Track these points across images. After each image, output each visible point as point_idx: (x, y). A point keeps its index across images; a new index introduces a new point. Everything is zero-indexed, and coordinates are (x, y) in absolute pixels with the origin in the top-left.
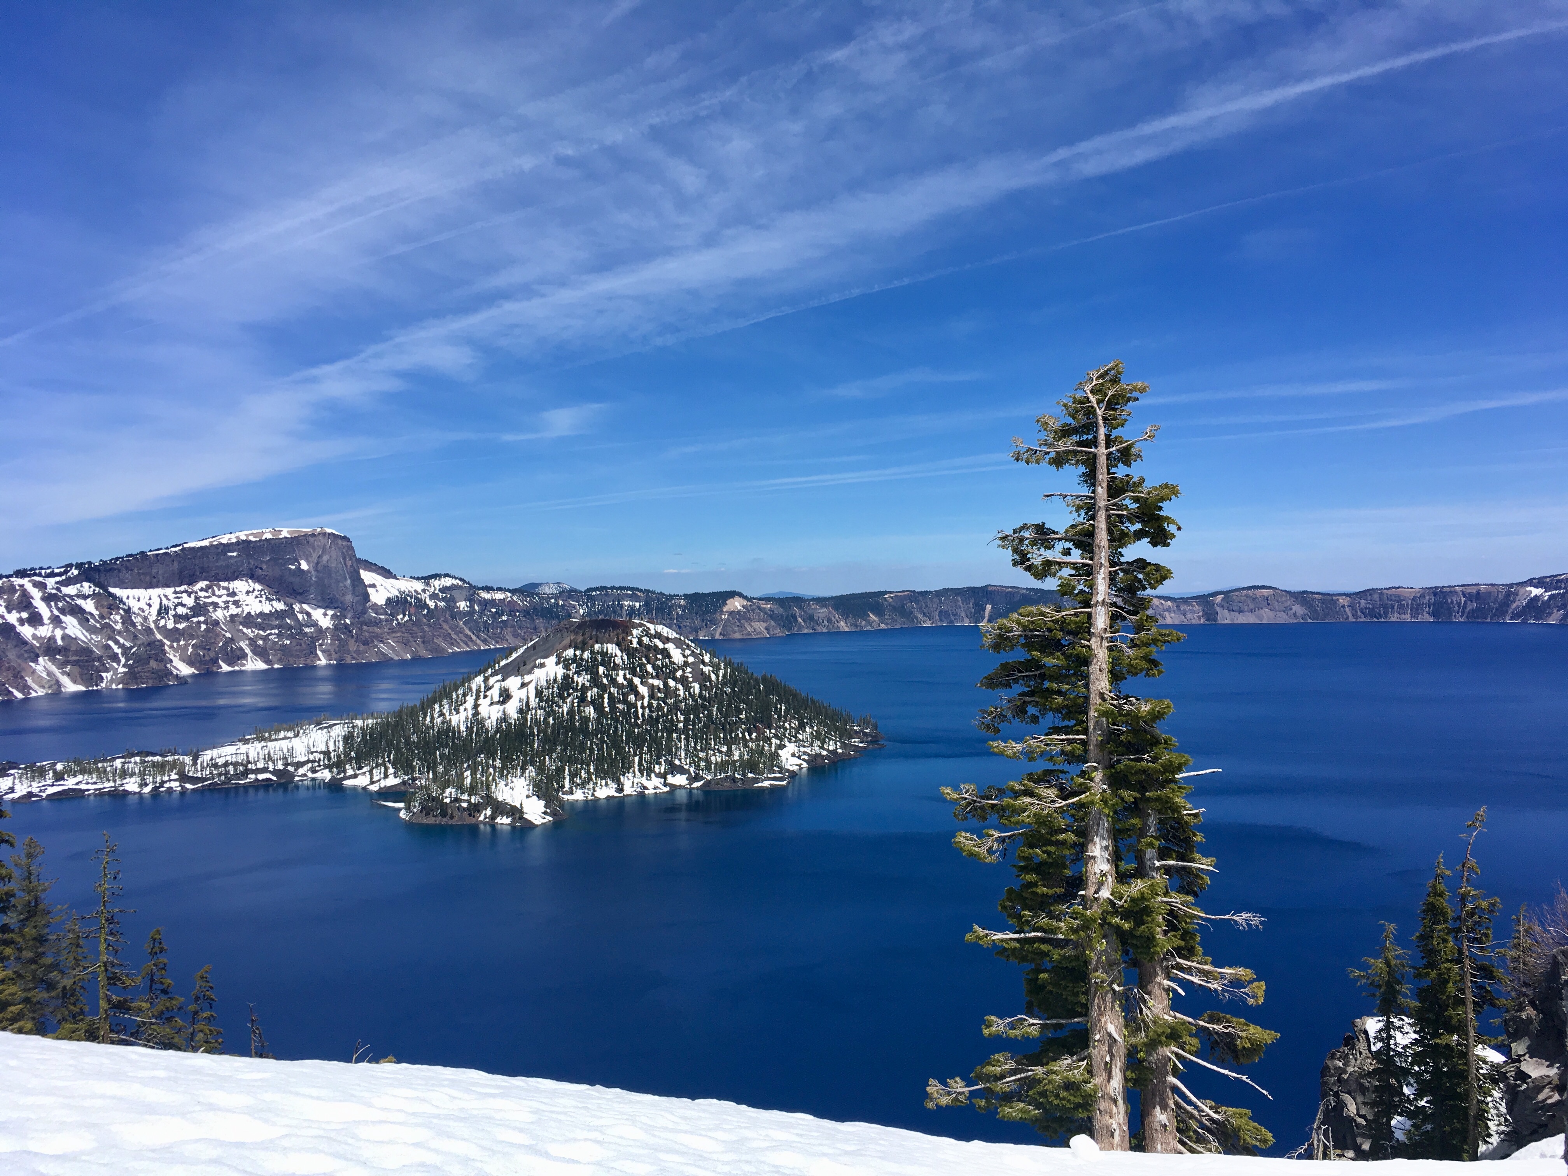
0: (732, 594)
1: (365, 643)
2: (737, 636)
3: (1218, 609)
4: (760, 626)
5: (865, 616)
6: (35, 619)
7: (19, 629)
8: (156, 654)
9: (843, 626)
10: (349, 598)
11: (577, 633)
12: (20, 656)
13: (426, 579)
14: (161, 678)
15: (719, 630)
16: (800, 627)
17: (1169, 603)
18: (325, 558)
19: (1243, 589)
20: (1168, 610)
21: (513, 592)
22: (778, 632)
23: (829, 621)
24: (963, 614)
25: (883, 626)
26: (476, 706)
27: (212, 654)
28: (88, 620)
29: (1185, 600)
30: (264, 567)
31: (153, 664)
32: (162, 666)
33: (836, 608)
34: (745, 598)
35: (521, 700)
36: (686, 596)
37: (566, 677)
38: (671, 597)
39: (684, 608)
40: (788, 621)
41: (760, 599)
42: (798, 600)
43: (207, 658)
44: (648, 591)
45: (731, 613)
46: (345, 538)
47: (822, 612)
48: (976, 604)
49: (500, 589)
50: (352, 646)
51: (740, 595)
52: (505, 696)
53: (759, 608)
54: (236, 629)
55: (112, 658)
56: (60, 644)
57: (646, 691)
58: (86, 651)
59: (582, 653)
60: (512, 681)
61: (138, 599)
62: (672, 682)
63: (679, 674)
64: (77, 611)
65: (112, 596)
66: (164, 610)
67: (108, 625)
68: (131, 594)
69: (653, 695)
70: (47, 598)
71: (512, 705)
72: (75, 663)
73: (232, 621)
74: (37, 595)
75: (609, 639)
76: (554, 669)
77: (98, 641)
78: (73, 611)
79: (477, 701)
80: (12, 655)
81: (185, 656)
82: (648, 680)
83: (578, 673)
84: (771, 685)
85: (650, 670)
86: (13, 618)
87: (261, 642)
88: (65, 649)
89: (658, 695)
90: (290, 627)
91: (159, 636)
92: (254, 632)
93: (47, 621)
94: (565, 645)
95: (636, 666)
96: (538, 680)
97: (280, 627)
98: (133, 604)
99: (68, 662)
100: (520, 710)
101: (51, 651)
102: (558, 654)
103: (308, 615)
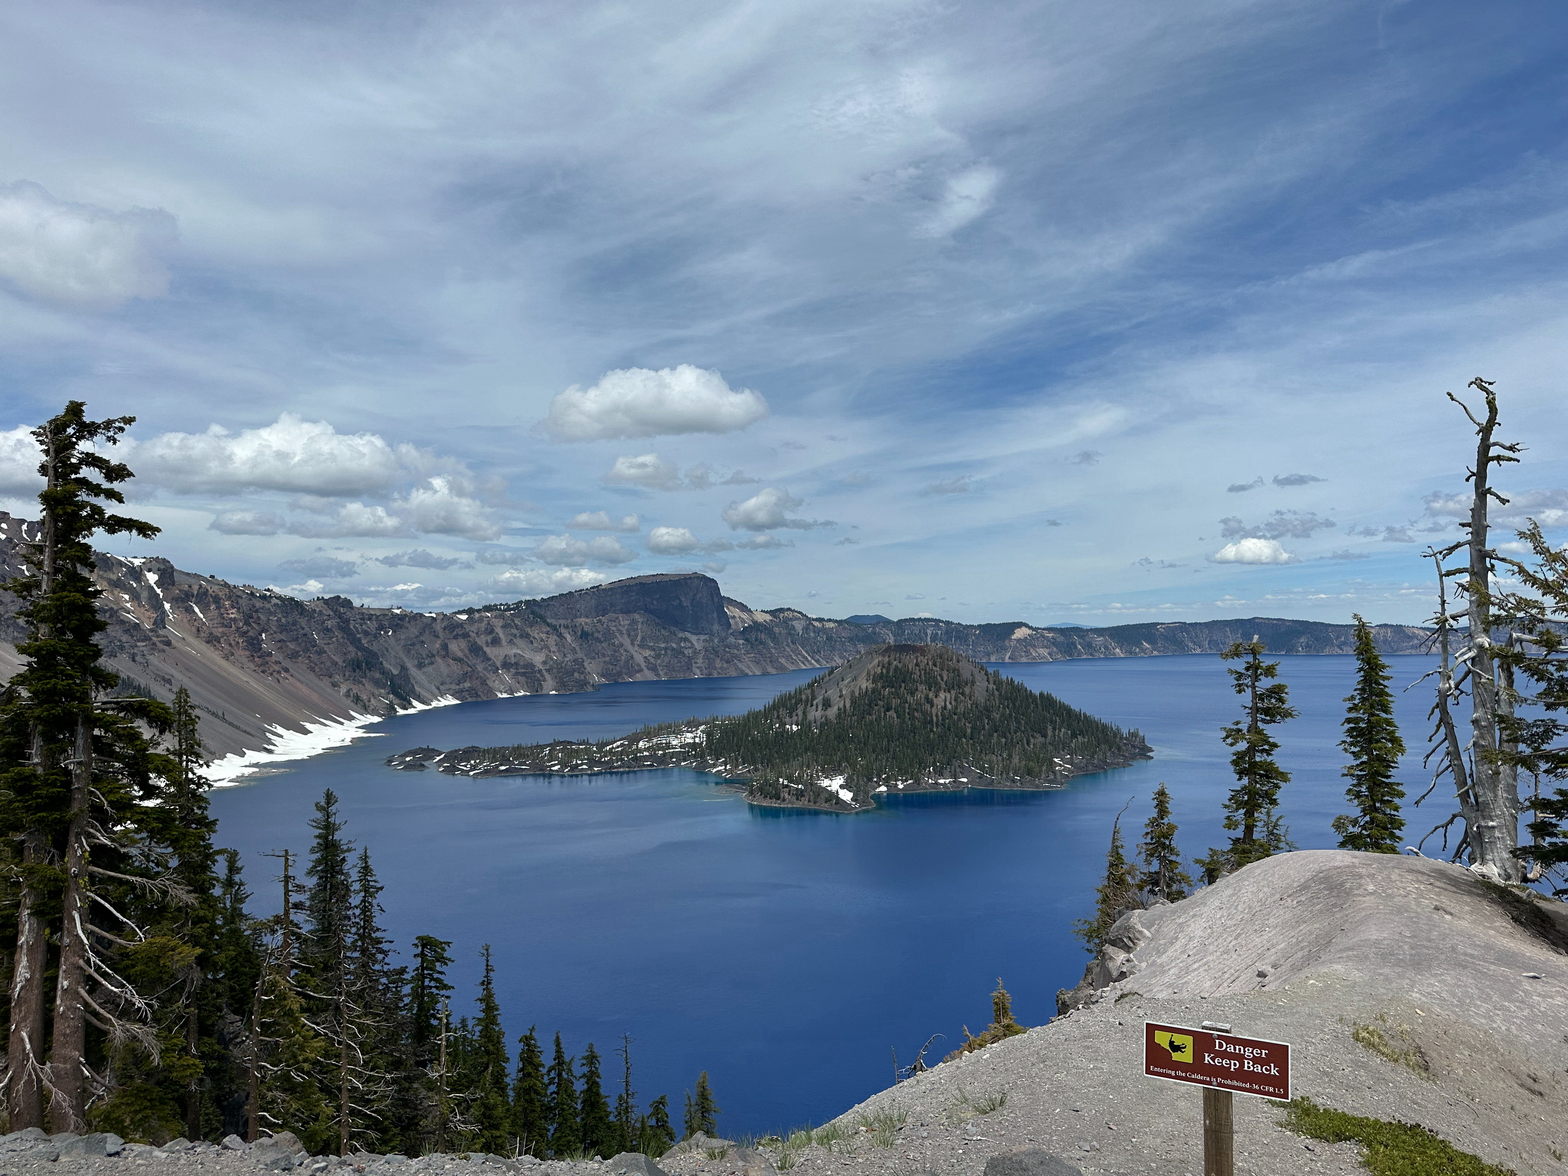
0: (1020, 625)
1: (727, 662)
2: (1024, 660)
4: (1044, 652)
5: (1139, 645)
6: (496, 642)
7: (485, 649)
8: (579, 669)
9: (1118, 652)
10: (716, 627)
11: (884, 656)
12: (485, 669)
13: (774, 613)
14: (582, 686)
15: (1008, 655)
16: (1079, 653)
18: (699, 595)
21: (840, 623)
22: (1059, 656)
23: (1106, 647)
25: (1155, 653)
26: (805, 713)
27: (618, 668)
28: (532, 643)
30: (655, 603)
31: (576, 675)
32: (582, 677)
33: (1112, 638)
34: (1031, 628)
35: (839, 709)
36: (979, 626)
37: (874, 690)
38: (967, 627)
39: (978, 637)
40: (1069, 648)
41: (1044, 629)
42: (1078, 631)
43: (614, 671)
45: (1019, 641)
46: (712, 580)
48: (1244, 635)
49: (829, 620)
50: (718, 662)
51: (1026, 625)
52: (827, 704)
53: (1043, 636)
54: (633, 650)
55: (548, 671)
56: (513, 661)
57: (939, 702)
58: (532, 666)
59: (888, 672)
60: (833, 694)
61: (566, 627)
62: (962, 698)
63: (967, 690)
64: (525, 636)
65: (548, 625)
66: (584, 636)
67: (547, 647)
68: (562, 622)
69: (945, 708)
70: (504, 627)
71: (832, 712)
72: (524, 674)
73: (633, 644)
74: (498, 623)
75: (910, 661)
76: (865, 684)
77: (538, 659)
78: (521, 636)
79: (805, 709)
80: (480, 668)
81: (600, 671)
82: (942, 695)
83: (884, 687)
84: (1047, 701)
85: (943, 685)
86: (481, 640)
87: (652, 660)
88: (516, 664)
89: (949, 706)
90: (673, 649)
91: (580, 655)
92: (647, 653)
93: (504, 643)
94: (874, 664)
95: (932, 683)
96: (853, 692)
97: (666, 649)
98: (563, 630)
99: (517, 674)
100: (839, 716)
101: (506, 665)
102: (868, 674)
103: (686, 640)
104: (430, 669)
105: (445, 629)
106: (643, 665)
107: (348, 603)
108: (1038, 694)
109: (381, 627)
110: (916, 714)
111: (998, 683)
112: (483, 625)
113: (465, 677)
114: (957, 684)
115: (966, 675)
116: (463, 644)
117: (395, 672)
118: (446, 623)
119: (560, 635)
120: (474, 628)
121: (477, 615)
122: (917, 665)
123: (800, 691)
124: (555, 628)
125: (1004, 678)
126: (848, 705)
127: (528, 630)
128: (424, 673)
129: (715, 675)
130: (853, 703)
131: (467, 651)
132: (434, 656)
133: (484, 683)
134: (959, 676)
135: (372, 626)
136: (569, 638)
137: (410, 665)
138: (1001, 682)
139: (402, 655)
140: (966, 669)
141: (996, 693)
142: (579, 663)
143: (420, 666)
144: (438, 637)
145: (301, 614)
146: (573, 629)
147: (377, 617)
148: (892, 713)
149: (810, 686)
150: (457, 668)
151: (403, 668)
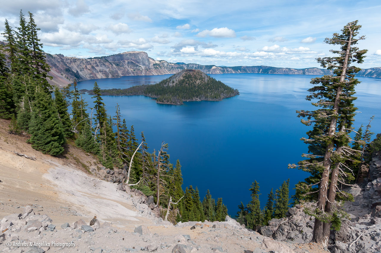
0: (214, 66)
1: (150, 72)
2: (214, 73)
3: (306, 72)
4: (218, 72)
5: (238, 71)
6: (97, 66)
7: (95, 67)
9: (233, 72)
10: (147, 64)
11: (186, 72)
12: (96, 72)
13: (160, 61)
14: (117, 77)
15: (211, 72)
16: (225, 72)
17: (296, 70)
18: (143, 57)
19: (311, 68)
20: (296, 72)
21: (175, 64)
22: (221, 73)
23: (231, 71)
24: (256, 71)
25: (241, 73)
26: (168, 84)
27: (125, 73)
28: (106, 66)
29: (300, 70)
31: (116, 74)
33: (232, 69)
34: (216, 66)
35: (176, 83)
36: (205, 66)
37: (183, 79)
38: (202, 66)
39: (205, 68)
40: (223, 71)
41: (219, 67)
42: (226, 67)
44: (198, 65)
45: (213, 69)
46: (146, 53)
47: (230, 70)
48: (259, 69)
49: (172, 63)
50: (148, 72)
51: (215, 66)
52: (173, 82)
53: (218, 68)
54: (129, 69)
55: (110, 73)
56: (102, 70)
57: (197, 82)
58: (106, 71)
59: (187, 75)
60: (174, 80)
61: (113, 63)
62: (202, 81)
63: (203, 80)
64: (104, 65)
65: (109, 62)
66: (117, 65)
67: (109, 67)
68: (112, 62)
69: (198, 83)
70: (99, 62)
71: (174, 84)
72: (104, 73)
73: (128, 67)
74: (98, 62)
75: (191, 73)
76: (182, 78)
77: (107, 70)
78: (103, 65)
79: (168, 83)
80: (94, 72)
81: (121, 73)
82: (198, 81)
83: (186, 79)
84: (220, 82)
85: (198, 79)
86: (94, 65)
87: (133, 71)
88: (102, 71)
89: (199, 83)
90: (138, 69)
91: (117, 69)
92: (132, 69)
93: (99, 66)
94: (184, 74)
95: (196, 78)
96: (179, 80)
97: (136, 69)
98: (112, 64)
99: (103, 73)
100: (176, 85)
101: (100, 71)
102: (182, 75)
103: (140, 67)
104: (83, 72)
105: (86, 62)
106: (131, 72)
107: (63, 56)
108: (218, 81)
109: (71, 62)
110: (193, 85)
111: (210, 79)
112: (94, 62)
113: (91, 74)
114: (201, 79)
115: (203, 76)
116: (90, 66)
117: (75, 72)
118: (86, 61)
119: (112, 65)
120: (92, 62)
121: (93, 59)
122: (193, 74)
123: (167, 79)
124: (110, 63)
125: (211, 77)
126: (178, 82)
127: (104, 63)
128: (82, 72)
129: (147, 75)
130: (179, 82)
131: (91, 68)
132: (84, 69)
133: (95, 75)
134: (202, 76)
135: (69, 61)
136: (114, 65)
137: (79, 70)
138: (211, 78)
139: (77, 68)
140: (203, 75)
141: (209, 81)
142: (117, 71)
143: (81, 71)
144: (84, 64)
145: (52, 58)
146: (115, 63)
147: (70, 59)
148: (187, 85)
149: (169, 78)
150: (89, 71)
151: (77, 71)
